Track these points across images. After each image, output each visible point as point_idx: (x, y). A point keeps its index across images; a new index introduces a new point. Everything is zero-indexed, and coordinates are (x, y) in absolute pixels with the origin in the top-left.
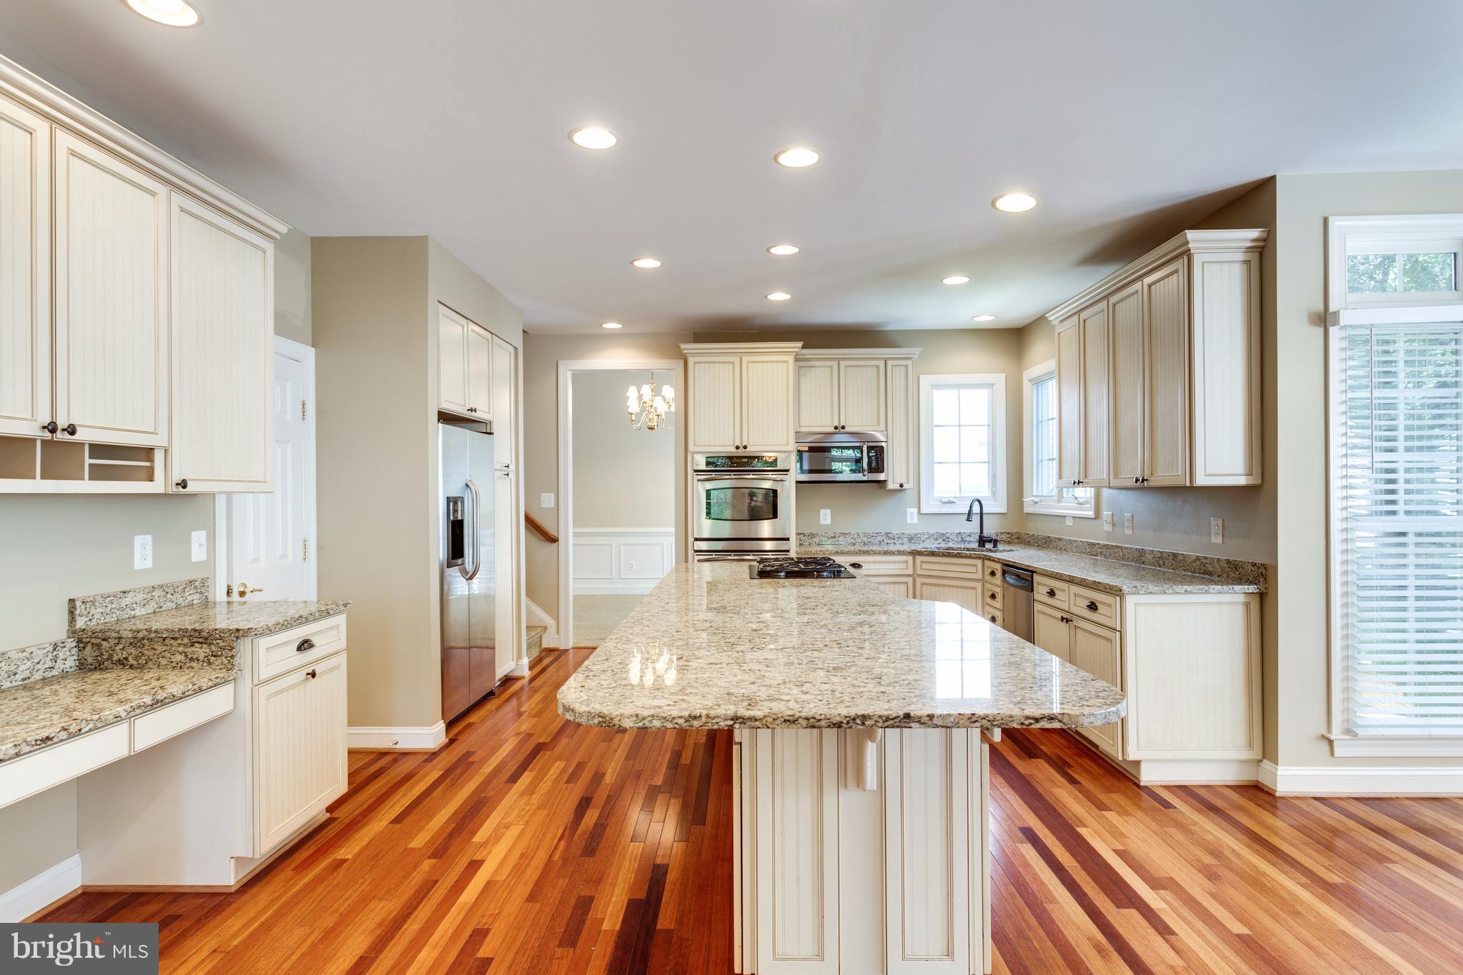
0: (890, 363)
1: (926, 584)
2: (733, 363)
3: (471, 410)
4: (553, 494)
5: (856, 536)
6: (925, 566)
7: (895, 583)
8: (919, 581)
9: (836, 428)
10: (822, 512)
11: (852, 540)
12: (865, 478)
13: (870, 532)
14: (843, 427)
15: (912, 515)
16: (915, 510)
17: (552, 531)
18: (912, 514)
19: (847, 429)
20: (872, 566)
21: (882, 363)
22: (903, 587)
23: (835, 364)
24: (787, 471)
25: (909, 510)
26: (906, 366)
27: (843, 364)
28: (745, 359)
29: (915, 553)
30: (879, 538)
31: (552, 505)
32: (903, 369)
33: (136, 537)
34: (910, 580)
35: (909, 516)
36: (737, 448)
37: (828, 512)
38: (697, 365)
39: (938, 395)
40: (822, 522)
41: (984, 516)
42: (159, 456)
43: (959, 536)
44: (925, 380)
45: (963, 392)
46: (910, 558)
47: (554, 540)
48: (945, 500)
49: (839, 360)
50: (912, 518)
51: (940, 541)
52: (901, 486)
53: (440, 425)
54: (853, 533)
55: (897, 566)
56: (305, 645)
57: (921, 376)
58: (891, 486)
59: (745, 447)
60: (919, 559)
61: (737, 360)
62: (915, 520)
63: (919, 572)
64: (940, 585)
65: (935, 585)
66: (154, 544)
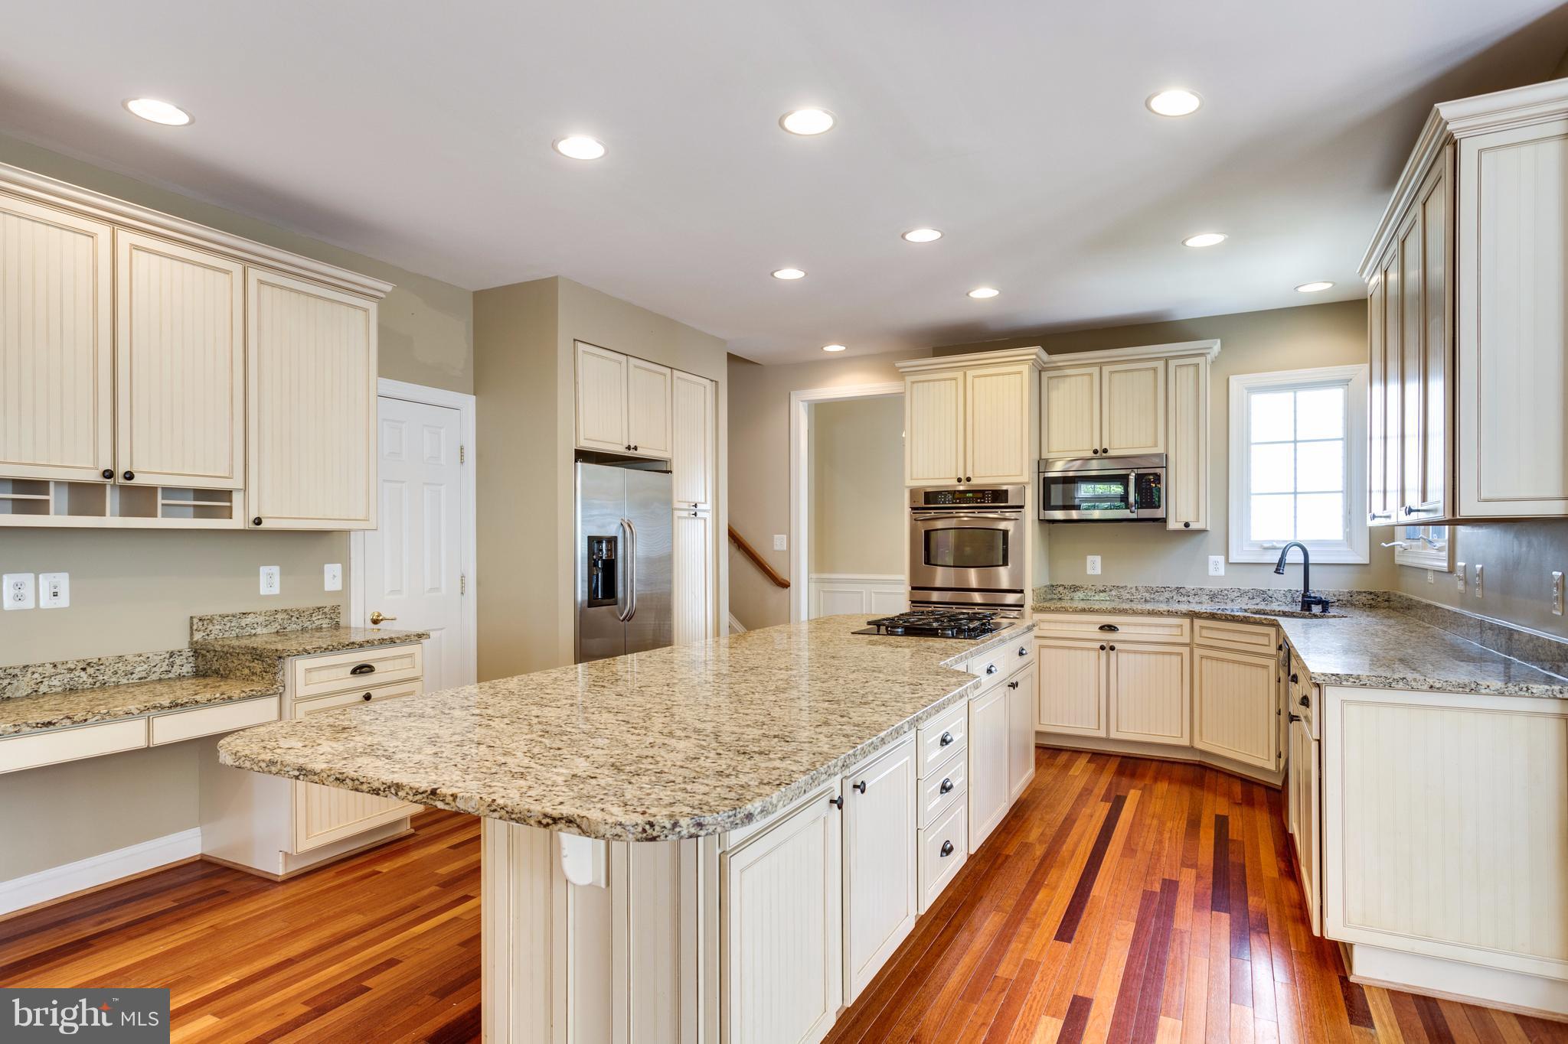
0: (1172, 363)
1: (1207, 658)
2: (955, 379)
3: (631, 448)
4: (785, 536)
5: (1134, 590)
6: (1205, 633)
7: (1164, 653)
8: (1198, 652)
9: (1096, 452)
10: (1090, 558)
11: (1128, 596)
12: (1134, 516)
13: (1154, 586)
14: (1105, 451)
15: (1216, 566)
16: (1221, 559)
17: (783, 575)
18: (1216, 563)
19: (1111, 453)
20: (1132, 630)
21: (1160, 365)
22: (1176, 660)
23: (1095, 370)
24: (1022, 507)
25: (1212, 558)
26: (1197, 365)
27: (1106, 369)
28: (970, 373)
29: (1193, 615)
30: (1167, 595)
31: (785, 548)
32: (1191, 370)
33: (261, 568)
34: (1186, 651)
35: (1211, 567)
36: (959, 480)
37: (1098, 559)
38: (915, 385)
39: (1258, 400)
40: (1090, 572)
41: (1310, 568)
42: (237, 498)
43: (1289, 595)
44: (1235, 382)
45: (1303, 395)
46: (1186, 622)
47: (785, 585)
48: (1266, 545)
49: (1101, 365)
50: (1216, 569)
51: (1258, 600)
52: (1187, 525)
53: (579, 464)
54: (1129, 586)
55: (1167, 631)
56: (362, 669)
57: (1231, 378)
58: (1173, 525)
59: (969, 479)
60: (1198, 622)
61: (959, 375)
62: (1222, 572)
63: (1198, 640)
64: (1222, 660)
65: (1217, 659)
66: (282, 574)
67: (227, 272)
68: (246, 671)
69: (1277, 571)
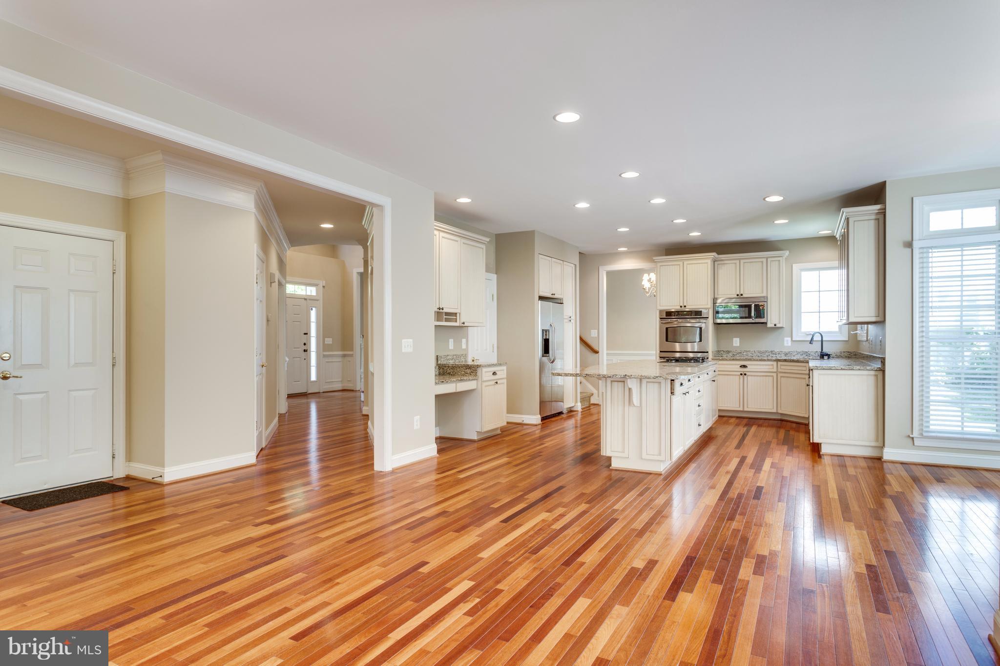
0: (769, 259)
1: (783, 377)
2: (679, 265)
3: (553, 294)
4: (596, 331)
5: (753, 352)
6: (782, 367)
7: (766, 376)
8: (780, 375)
9: (738, 295)
10: (735, 339)
11: (751, 355)
12: (753, 321)
13: (762, 350)
14: (742, 295)
15: (787, 342)
16: (789, 339)
17: (596, 348)
18: (787, 341)
19: (744, 296)
20: (753, 367)
21: (764, 260)
22: (771, 378)
23: (738, 262)
24: (708, 318)
25: (786, 339)
26: (779, 261)
27: (742, 261)
28: (686, 263)
29: (778, 361)
30: (767, 354)
31: (596, 335)
32: (777, 262)
33: (450, 339)
34: (775, 375)
35: (785, 342)
36: (681, 307)
37: (738, 340)
38: (661, 267)
39: (804, 274)
40: (734, 345)
41: (824, 343)
42: (458, 315)
43: (817, 354)
44: (795, 267)
45: (823, 273)
46: (775, 363)
47: (597, 352)
48: (807, 333)
49: (740, 260)
50: (787, 343)
51: (804, 356)
52: (775, 325)
53: (540, 301)
54: (751, 351)
55: (767, 367)
56: (494, 373)
57: (794, 265)
58: (769, 325)
59: (685, 306)
60: (780, 363)
61: (681, 263)
62: (790, 344)
63: (780, 370)
64: (789, 377)
65: (787, 377)
66: (454, 342)
67: (457, 241)
68: (463, 373)
69: (810, 343)
